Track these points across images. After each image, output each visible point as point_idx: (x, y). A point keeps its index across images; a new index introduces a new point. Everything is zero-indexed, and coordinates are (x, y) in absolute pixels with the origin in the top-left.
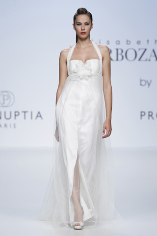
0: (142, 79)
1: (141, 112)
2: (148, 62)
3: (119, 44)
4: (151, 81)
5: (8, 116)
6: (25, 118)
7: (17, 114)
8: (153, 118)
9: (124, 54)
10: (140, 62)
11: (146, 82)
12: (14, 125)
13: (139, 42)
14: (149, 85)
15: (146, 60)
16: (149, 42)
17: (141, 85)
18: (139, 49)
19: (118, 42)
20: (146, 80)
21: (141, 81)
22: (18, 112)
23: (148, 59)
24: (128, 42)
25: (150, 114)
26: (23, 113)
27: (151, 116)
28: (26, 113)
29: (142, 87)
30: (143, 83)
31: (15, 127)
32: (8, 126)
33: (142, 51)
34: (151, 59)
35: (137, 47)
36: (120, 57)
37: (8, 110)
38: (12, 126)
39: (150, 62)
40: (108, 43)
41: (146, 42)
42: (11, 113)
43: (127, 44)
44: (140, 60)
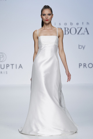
0: (80, 45)
1: (80, 64)
2: (83, 35)
3: (66, 25)
4: (85, 46)
5: (3, 67)
6: (12, 68)
7: (8, 66)
8: (86, 67)
9: (69, 31)
10: (78, 35)
11: (82, 46)
12: (6, 72)
13: (77, 24)
14: (84, 48)
15: (82, 34)
16: (84, 24)
17: (79, 48)
18: (78, 28)
19: (66, 24)
20: (82, 45)
21: (79, 46)
22: (9, 65)
23: (83, 33)
24: (71, 24)
25: (85, 65)
26: (11, 65)
27: (85, 66)
28: (13, 65)
29: (79, 49)
30: (80, 47)
31: (7, 73)
32: (3, 73)
33: (79, 29)
34: (85, 33)
35: (76, 27)
36: (67, 33)
37: (2, 64)
38: (5, 73)
39: (84, 35)
40: (60, 24)
41: (82, 24)
42: (4, 65)
43: (71, 25)
44: (78, 34)
